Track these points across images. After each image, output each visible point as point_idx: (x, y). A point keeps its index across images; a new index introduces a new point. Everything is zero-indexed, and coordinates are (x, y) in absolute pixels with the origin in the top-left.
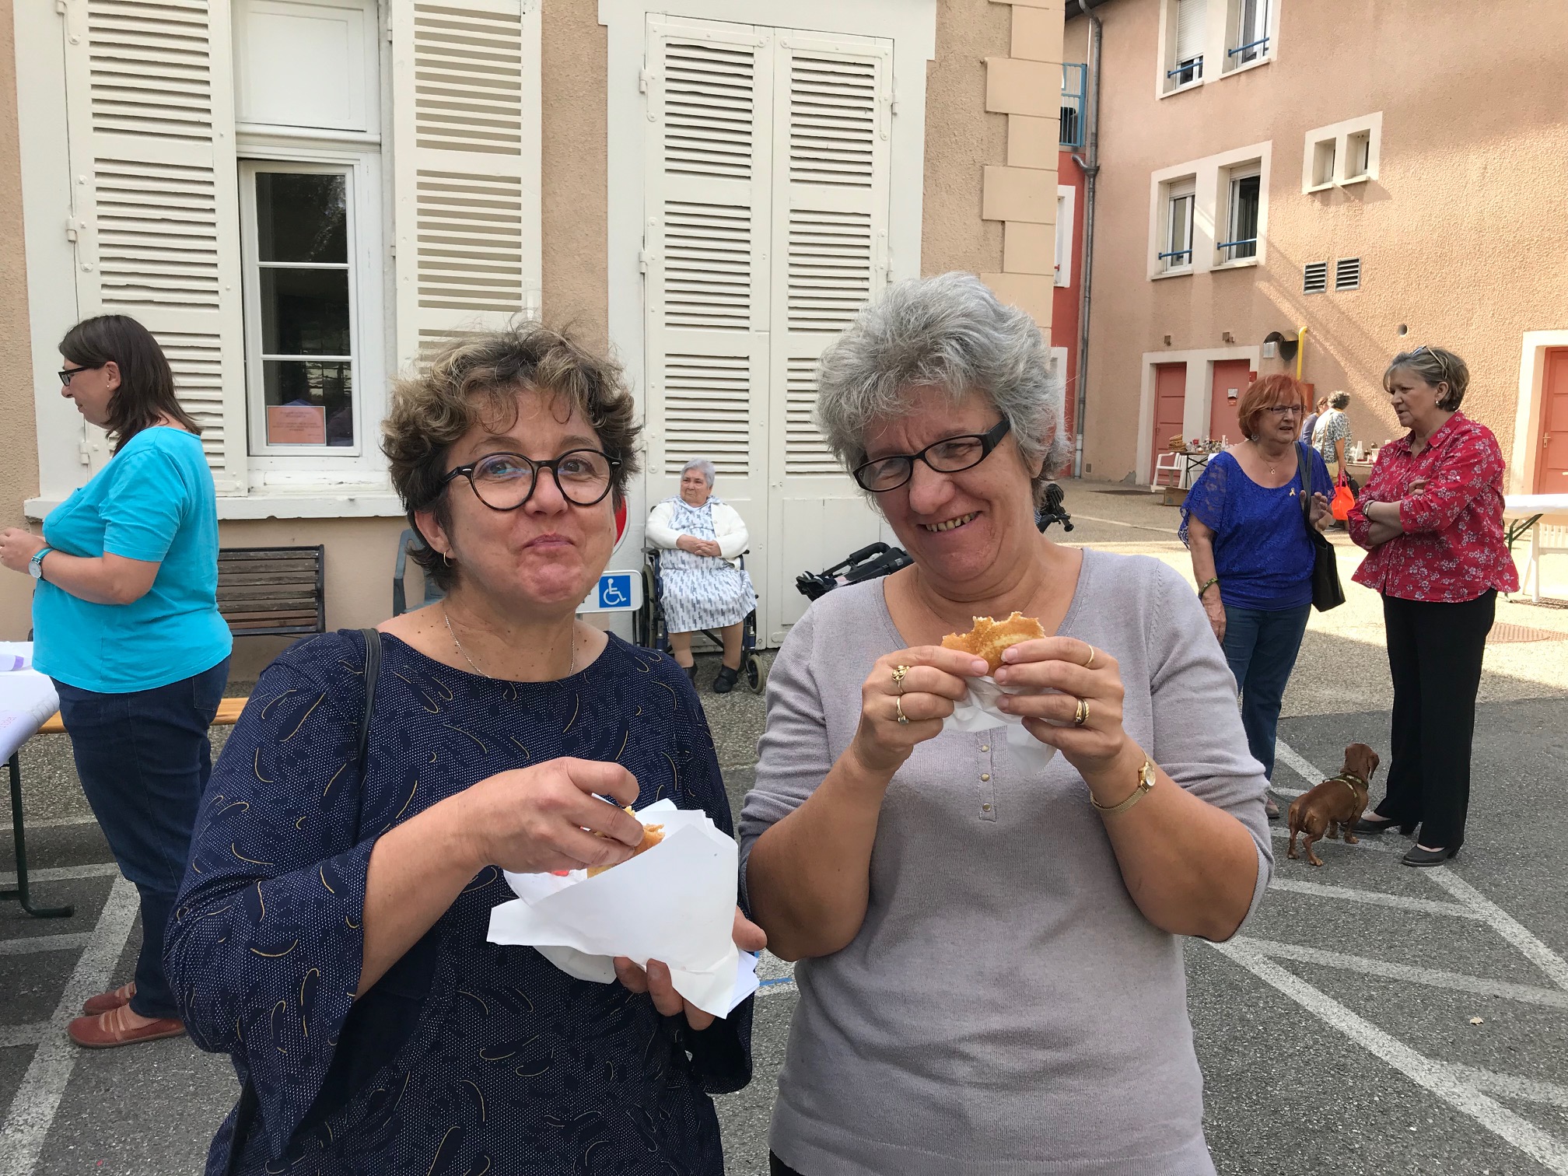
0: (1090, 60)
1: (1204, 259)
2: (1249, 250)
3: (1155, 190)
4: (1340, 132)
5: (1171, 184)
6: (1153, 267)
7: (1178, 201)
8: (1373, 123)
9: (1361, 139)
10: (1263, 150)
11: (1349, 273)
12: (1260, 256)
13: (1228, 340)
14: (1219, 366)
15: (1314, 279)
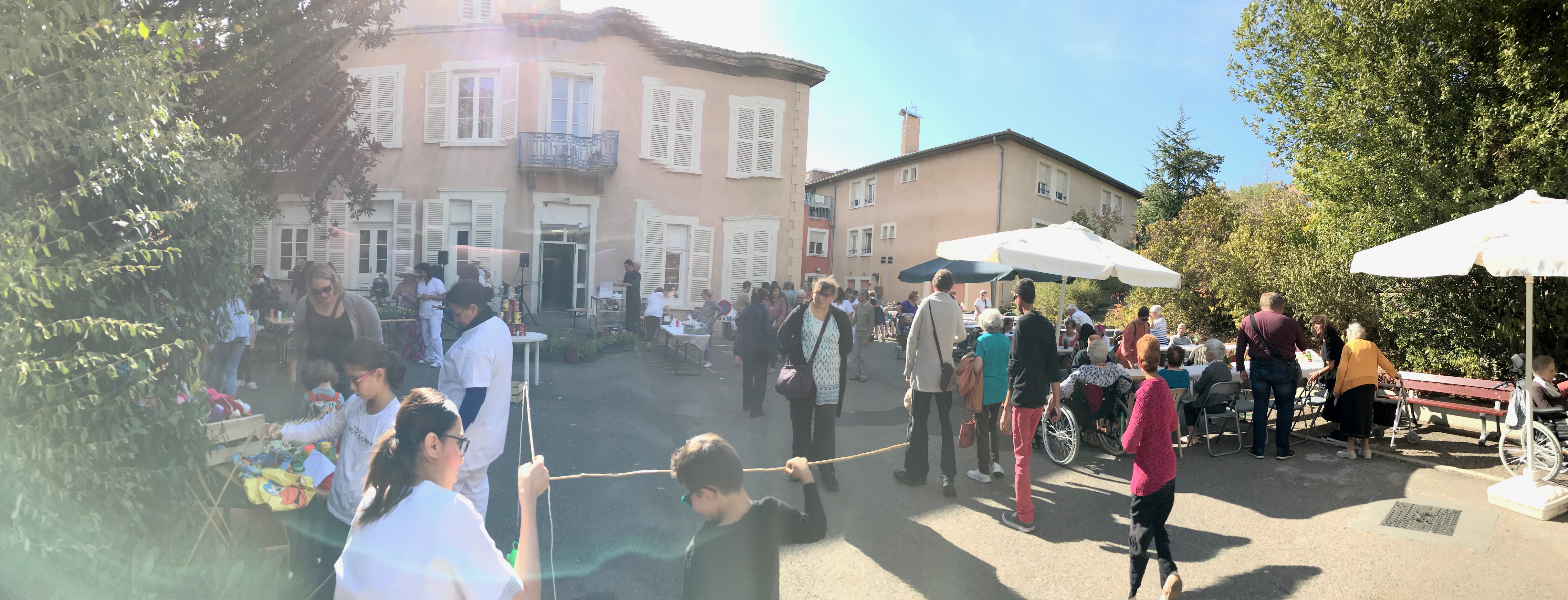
0: (833, 196)
1: (859, 253)
2: (869, 251)
3: (848, 233)
4: (889, 225)
5: (852, 232)
6: (848, 254)
7: (854, 237)
8: (895, 224)
9: (893, 227)
10: (872, 226)
11: (890, 260)
12: (871, 254)
13: (864, 274)
14: (862, 281)
15: (883, 260)
